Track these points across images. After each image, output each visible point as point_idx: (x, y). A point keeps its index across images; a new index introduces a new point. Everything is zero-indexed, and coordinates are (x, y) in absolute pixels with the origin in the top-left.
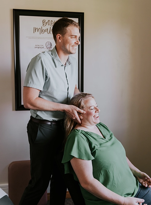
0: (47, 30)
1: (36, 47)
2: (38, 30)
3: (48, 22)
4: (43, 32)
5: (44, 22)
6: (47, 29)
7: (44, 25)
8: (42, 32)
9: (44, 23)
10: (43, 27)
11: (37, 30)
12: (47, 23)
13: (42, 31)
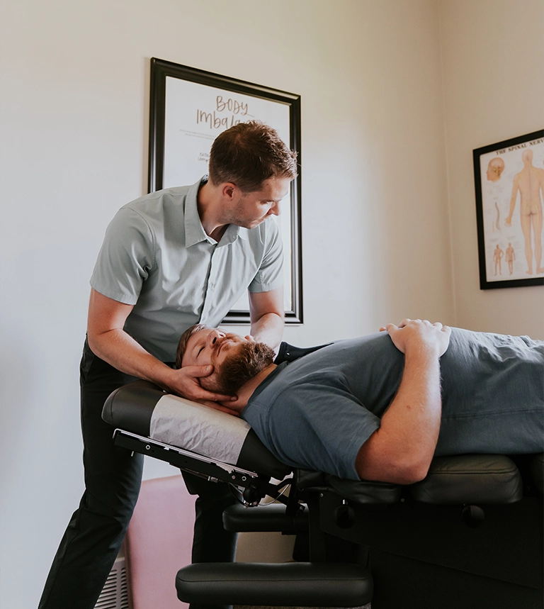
0: (226, 121)
1: (203, 157)
2: (206, 119)
3: (228, 103)
4: (217, 125)
5: (219, 100)
6: (227, 119)
7: (220, 109)
8: (215, 124)
9: (220, 104)
10: (216, 112)
11: (204, 116)
12: (227, 105)
13: (215, 121)
